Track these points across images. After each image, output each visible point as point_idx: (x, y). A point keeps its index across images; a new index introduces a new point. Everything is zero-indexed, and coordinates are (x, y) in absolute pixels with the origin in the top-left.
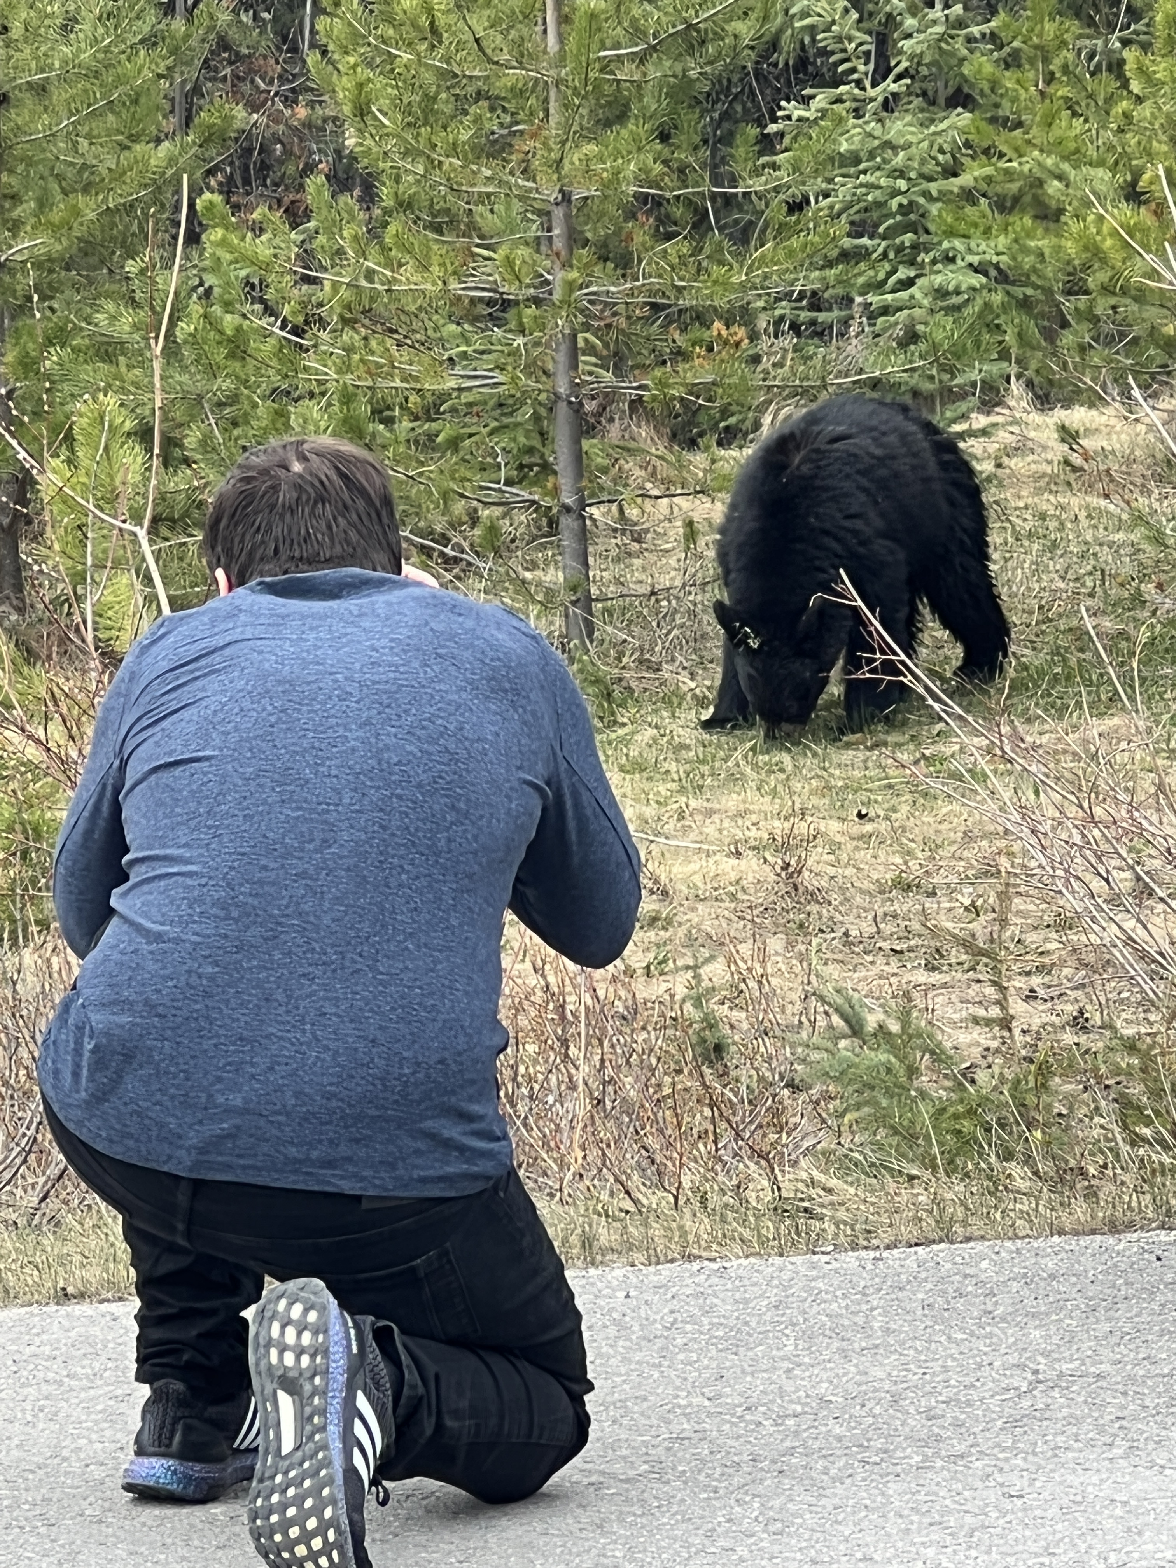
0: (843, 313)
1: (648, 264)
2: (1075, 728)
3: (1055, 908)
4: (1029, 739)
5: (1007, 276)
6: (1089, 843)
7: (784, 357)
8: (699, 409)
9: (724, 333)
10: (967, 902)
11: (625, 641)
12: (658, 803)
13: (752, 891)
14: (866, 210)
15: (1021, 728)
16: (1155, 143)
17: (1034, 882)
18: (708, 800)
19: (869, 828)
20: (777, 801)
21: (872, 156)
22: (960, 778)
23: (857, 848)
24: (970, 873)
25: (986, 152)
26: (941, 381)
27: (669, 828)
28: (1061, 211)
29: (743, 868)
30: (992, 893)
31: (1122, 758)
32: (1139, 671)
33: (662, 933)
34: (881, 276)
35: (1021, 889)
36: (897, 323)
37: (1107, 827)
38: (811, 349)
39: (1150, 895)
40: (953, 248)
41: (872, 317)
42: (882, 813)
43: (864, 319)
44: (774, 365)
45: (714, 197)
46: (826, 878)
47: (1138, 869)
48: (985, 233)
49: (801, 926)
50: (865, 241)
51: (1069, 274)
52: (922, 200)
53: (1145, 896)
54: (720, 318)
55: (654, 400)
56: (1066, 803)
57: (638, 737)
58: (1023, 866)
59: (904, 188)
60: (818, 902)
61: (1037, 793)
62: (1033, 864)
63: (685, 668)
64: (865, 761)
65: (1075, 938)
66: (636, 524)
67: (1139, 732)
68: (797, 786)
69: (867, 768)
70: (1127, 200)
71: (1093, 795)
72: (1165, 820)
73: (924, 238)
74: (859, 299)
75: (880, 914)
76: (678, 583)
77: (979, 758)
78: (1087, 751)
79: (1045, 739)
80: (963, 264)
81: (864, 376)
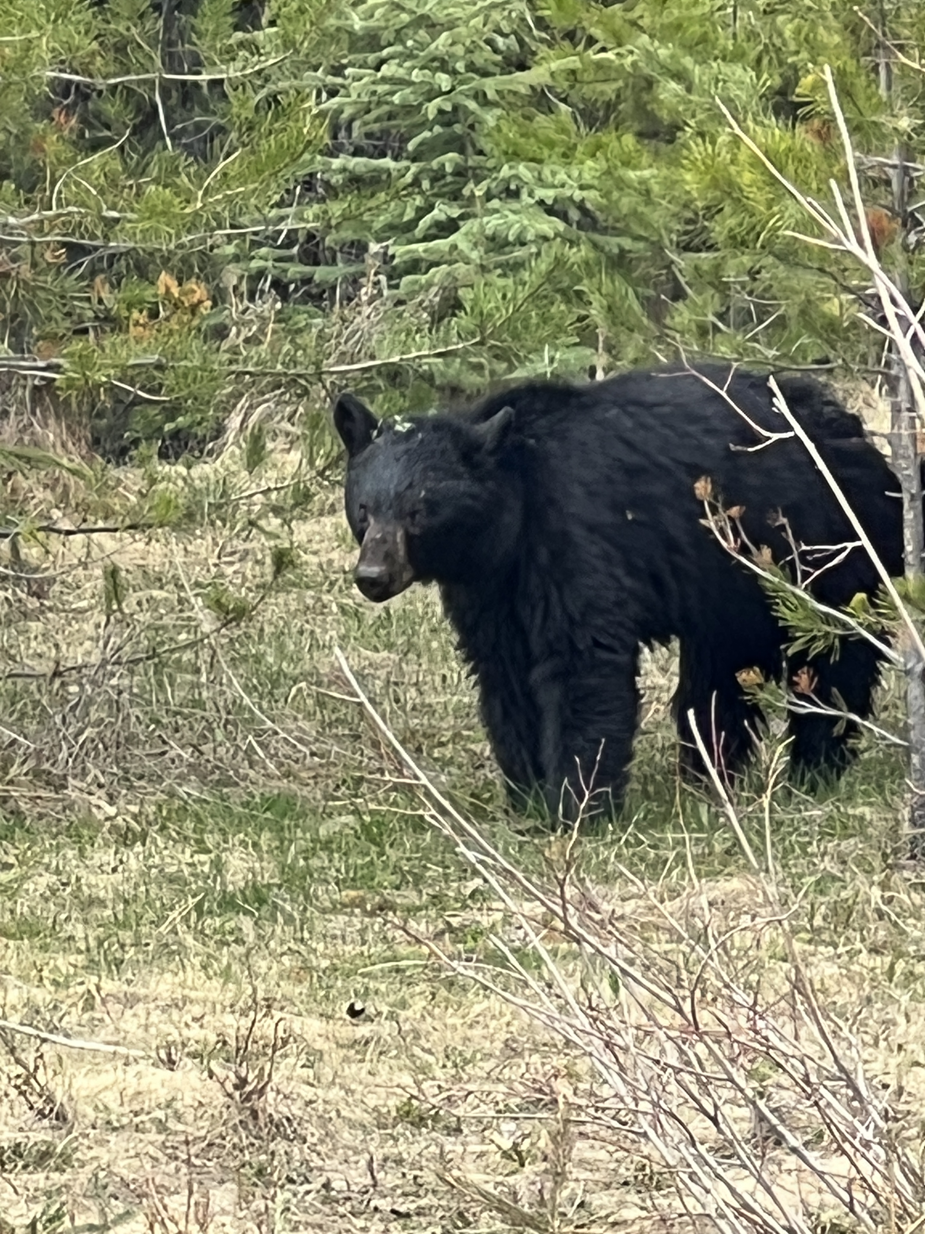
0: (352, 269)
1: (65, 184)
2: (674, 893)
3: (637, 1158)
4: (605, 907)
5: (594, 220)
6: (688, 1063)
7: (262, 331)
8: (133, 404)
9: (175, 291)
10: (507, 1145)
11: (14, 742)
12: (55, 983)
13: (190, 1118)
14: (391, 116)
15: (595, 891)
16: (821, 30)
17: (606, 1118)
18: (129, 982)
19: (364, 1030)
20: (231, 986)
21: (399, 36)
22: (503, 962)
23: (346, 1060)
24: (513, 1102)
25: (570, 36)
26: (493, 373)
27: (70, 1021)
28: (676, 127)
29: (178, 1084)
30: (544, 1133)
31: (742, 939)
32: (772, 810)
33: (55, 1176)
34: (410, 214)
35: (588, 1129)
36: (430, 285)
37: (718, 1042)
38: (301, 320)
39: (778, 1143)
40: (517, 177)
41: (395, 275)
42: (385, 1009)
43: (383, 278)
44: (247, 341)
45: (166, 89)
46: (300, 1103)
47: (761, 1103)
48: (564, 155)
49: (260, 1172)
50: (387, 162)
51: (689, 222)
52: (472, 105)
53: (770, 1143)
54: (171, 271)
55: (69, 387)
56: (659, 1004)
57: (29, 886)
58: (592, 1094)
59: (446, 87)
60: (286, 1137)
61: (615, 990)
62: (606, 1092)
63: (100, 786)
64: (362, 932)
65: (665, 1202)
66: (36, 570)
67: (768, 902)
68: (261, 965)
69: (364, 943)
70: (777, 115)
71: (698, 994)
72: (802, 1033)
73: (473, 160)
74: (374, 247)
75: (378, 1156)
76: (96, 659)
77: (532, 935)
78: (690, 927)
79: (629, 907)
80: (532, 201)
81: (377, 362)
